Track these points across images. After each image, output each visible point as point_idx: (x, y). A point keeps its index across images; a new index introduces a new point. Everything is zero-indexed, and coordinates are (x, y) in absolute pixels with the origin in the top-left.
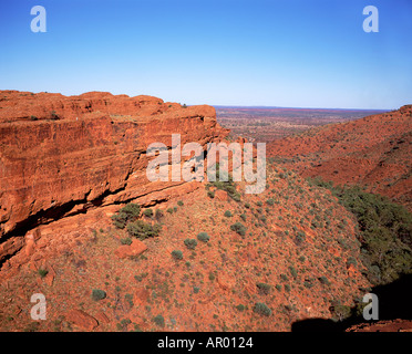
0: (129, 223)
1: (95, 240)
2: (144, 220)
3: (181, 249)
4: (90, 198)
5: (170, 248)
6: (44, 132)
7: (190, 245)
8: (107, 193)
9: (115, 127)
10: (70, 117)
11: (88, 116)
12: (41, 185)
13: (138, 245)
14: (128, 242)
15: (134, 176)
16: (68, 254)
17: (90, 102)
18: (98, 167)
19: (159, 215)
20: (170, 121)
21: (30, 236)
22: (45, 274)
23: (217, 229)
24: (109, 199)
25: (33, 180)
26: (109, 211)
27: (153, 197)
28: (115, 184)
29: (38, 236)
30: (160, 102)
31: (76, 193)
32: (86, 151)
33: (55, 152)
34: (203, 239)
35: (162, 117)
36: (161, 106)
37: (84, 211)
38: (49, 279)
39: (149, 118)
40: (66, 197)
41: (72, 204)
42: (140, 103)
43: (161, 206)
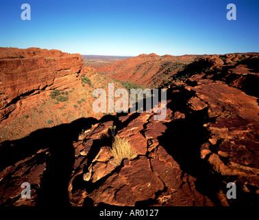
0: (56, 97)
1: (45, 103)
2: (62, 96)
3: (76, 104)
4: (41, 88)
5: (73, 104)
6: (19, 63)
7: (79, 102)
8: (47, 86)
9: (47, 61)
10: (27, 57)
11: (34, 57)
12: (21, 84)
13: (62, 104)
14: (57, 103)
15: (56, 79)
16: (35, 109)
17: (34, 52)
18: (42, 76)
19: (67, 93)
20: (67, 59)
21: (18, 104)
22: (27, 117)
23: (88, 97)
24: (47, 88)
25: (17, 82)
26: (48, 92)
27: (63, 87)
28: (49, 82)
29: (21, 103)
30: (61, 52)
31: (35, 86)
32: (37, 70)
33: (24, 71)
34: (83, 100)
35: (63, 57)
36: (62, 54)
37: (39, 93)
38: (29, 119)
39: (59, 58)
40: (31, 88)
41: (34, 91)
42: (53, 52)
43: (67, 90)
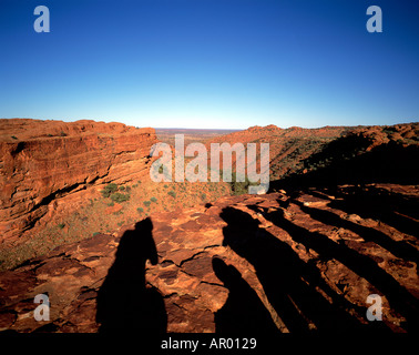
0: (112, 194)
1: (92, 205)
2: (119, 192)
3: (142, 207)
4: (88, 181)
5: (136, 207)
6: (58, 143)
7: (147, 204)
8: (98, 178)
9: (100, 140)
10: (72, 135)
11: (83, 134)
12: (58, 175)
13: (118, 206)
14: (112, 205)
15: (113, 167)
16: (77, 214)
17: (83, 126)
18: (92, 163)
19: (128, 189)
20: (132, 136)
21: (51, 206)
22: (63, 226)
23: (161, 195)
24: (98, 181)
25: (53, 172)
26: (99, 188)
27: (123, 179)
28: (102, 172)
29: (56, 204)
30: (124, 126)
31: (80, 179)
32: (84, 154)
33: (65, 155)
34: (153, 200)
35: (127, 134)
36: (125, 128)
37: (85, 188)
38: (66, 229)
39: (120, 135)
40: (73, 181)
41: (77, 185)
42: (112, 126)
43: (129, 184)
